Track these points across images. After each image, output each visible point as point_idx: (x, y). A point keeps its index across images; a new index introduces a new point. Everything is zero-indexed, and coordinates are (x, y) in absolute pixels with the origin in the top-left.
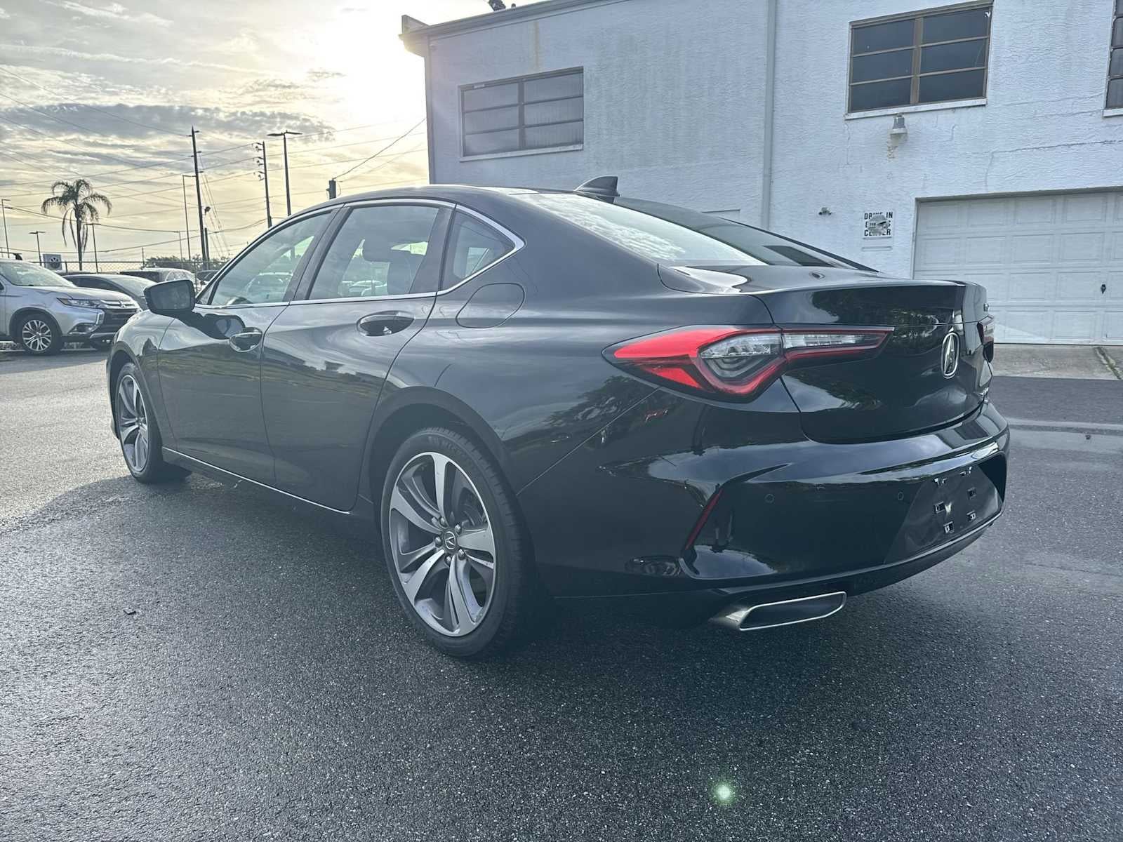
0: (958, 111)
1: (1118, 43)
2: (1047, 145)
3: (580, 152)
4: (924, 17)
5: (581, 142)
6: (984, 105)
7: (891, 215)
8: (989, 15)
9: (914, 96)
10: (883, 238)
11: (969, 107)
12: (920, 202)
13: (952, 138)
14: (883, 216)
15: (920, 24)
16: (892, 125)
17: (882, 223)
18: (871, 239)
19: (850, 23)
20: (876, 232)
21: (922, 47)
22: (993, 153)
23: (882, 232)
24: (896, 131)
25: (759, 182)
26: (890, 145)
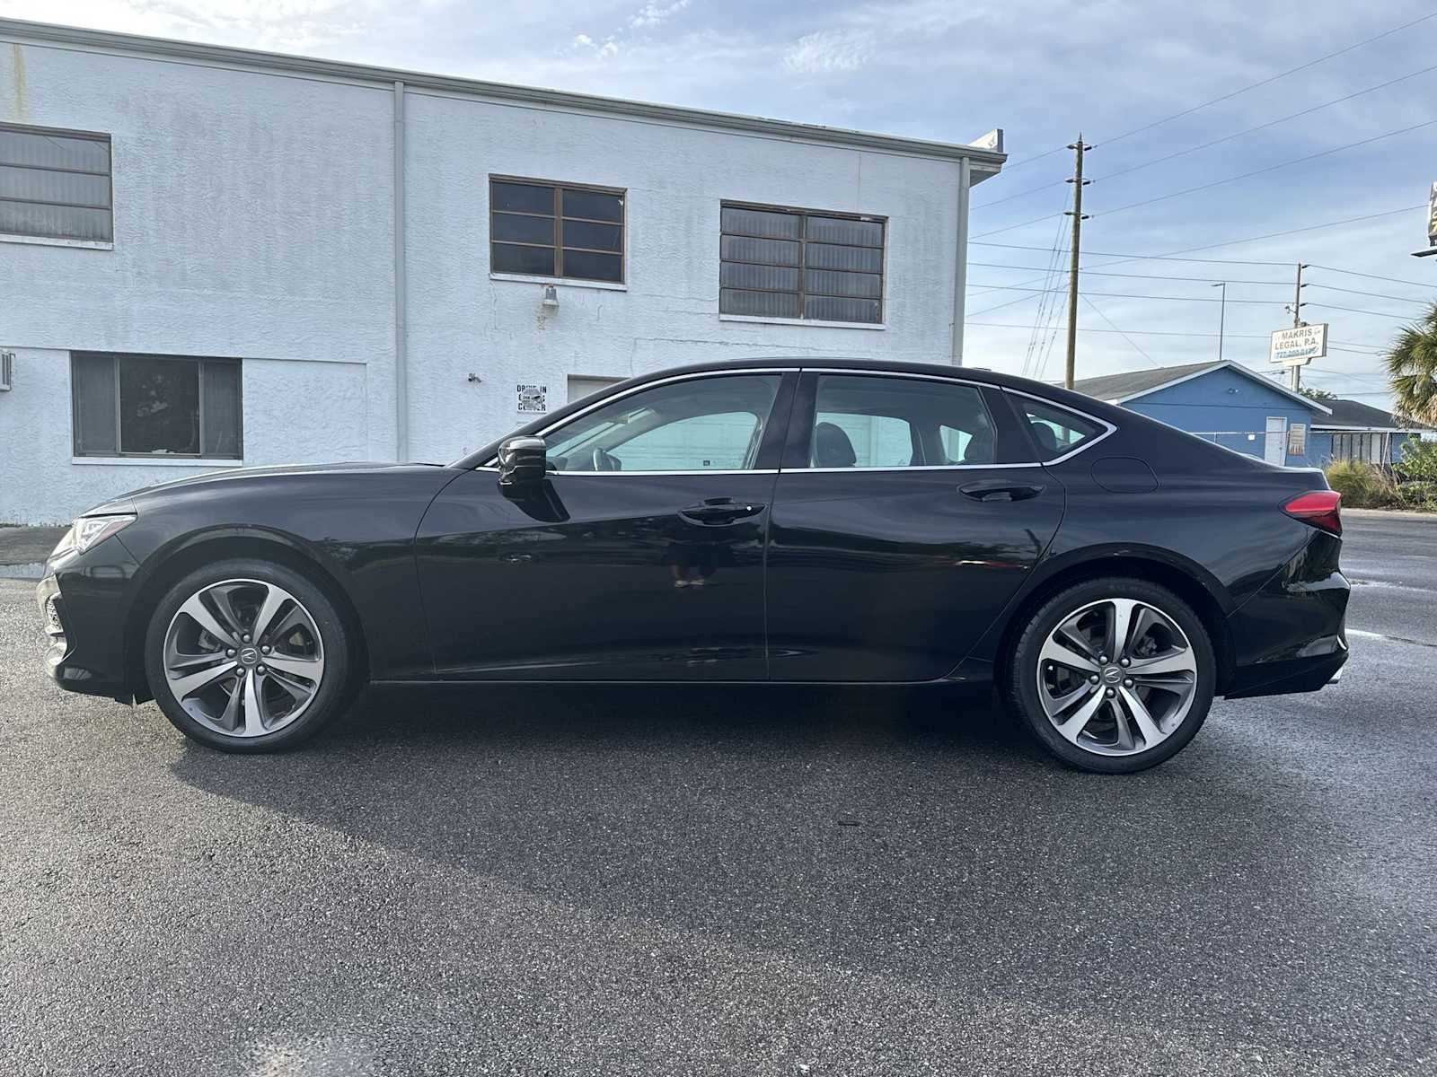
0: (602, 292)
1: (726, 256)
2: (679, 339)
3: (108, 253)
4: (564, 190)
5: (110, 240)
6: (625, 291)
7: (545, 390)
8: (622, 203)
9: (558, 269)
10: (537, 413)
11: (612, 290)
12: (571, 379)
13: (599, 318)
14: (537, 390)
15: (559, 194)
16: (544, 297)
17: (536, 398)
18: (528, 413)
19: (490, 174)
20: (530, 406)
21: (564, 220)
22: (636, 339)
23: (537, 407)
24: (549, 302)
25: (390, 333)
26: (538, 315)
